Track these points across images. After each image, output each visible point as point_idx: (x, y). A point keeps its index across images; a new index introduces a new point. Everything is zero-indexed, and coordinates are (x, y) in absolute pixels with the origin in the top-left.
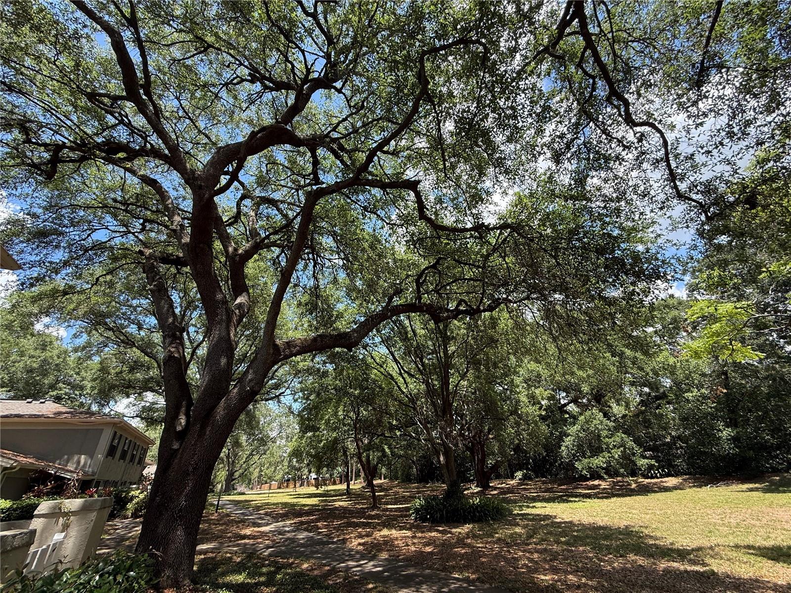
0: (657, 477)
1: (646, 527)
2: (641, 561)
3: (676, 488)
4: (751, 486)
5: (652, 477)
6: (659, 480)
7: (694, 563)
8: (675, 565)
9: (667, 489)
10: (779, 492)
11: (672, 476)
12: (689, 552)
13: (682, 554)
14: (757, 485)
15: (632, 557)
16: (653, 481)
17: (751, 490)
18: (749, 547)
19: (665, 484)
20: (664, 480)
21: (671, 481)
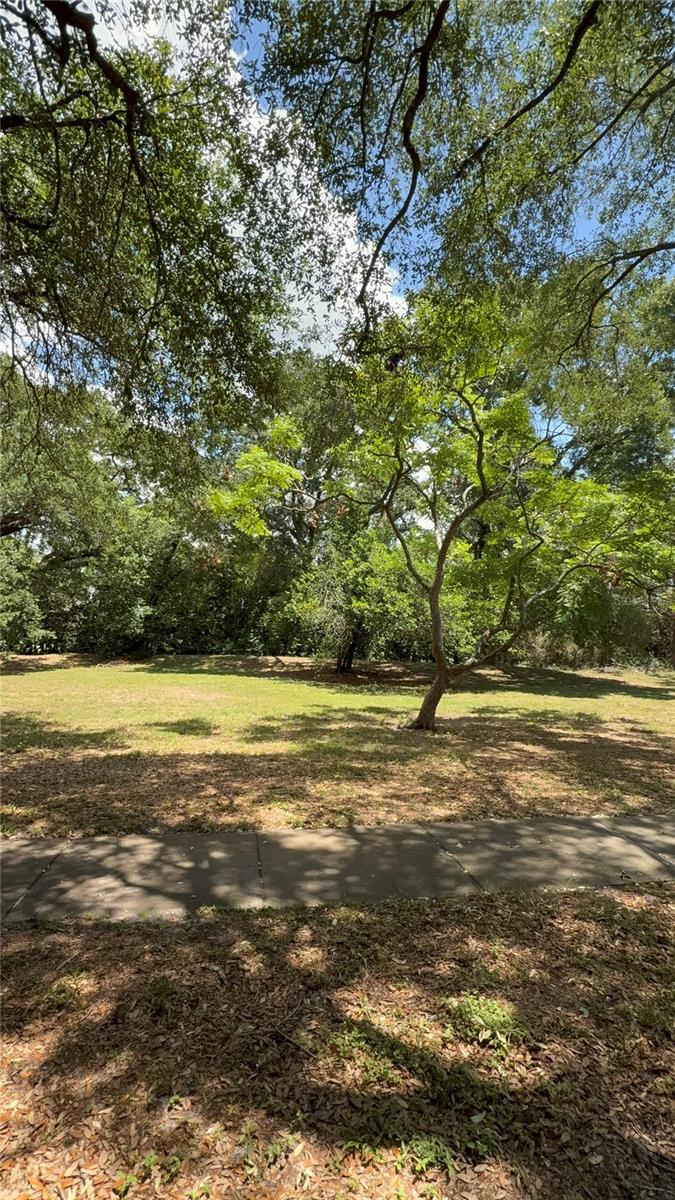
0: (36, 653)
1: (39, 714)
2: (48, 753)
3: (57, 666)
4: (138, 666)
5: (30, 653)
6: (37, 657)
7: (114, 747)
8: (92, 751)
9: (46, 668)
10: (164, 672)
11: (57, 652)
12: (103, 736)
13: (97, 739)
14: (144, 666)
15: (33, 751)
16: (28, 657)
17: (137, 670)
18: (156, 724)
19: (44, 662)
20: (43, 657)
21: (53, 659)
